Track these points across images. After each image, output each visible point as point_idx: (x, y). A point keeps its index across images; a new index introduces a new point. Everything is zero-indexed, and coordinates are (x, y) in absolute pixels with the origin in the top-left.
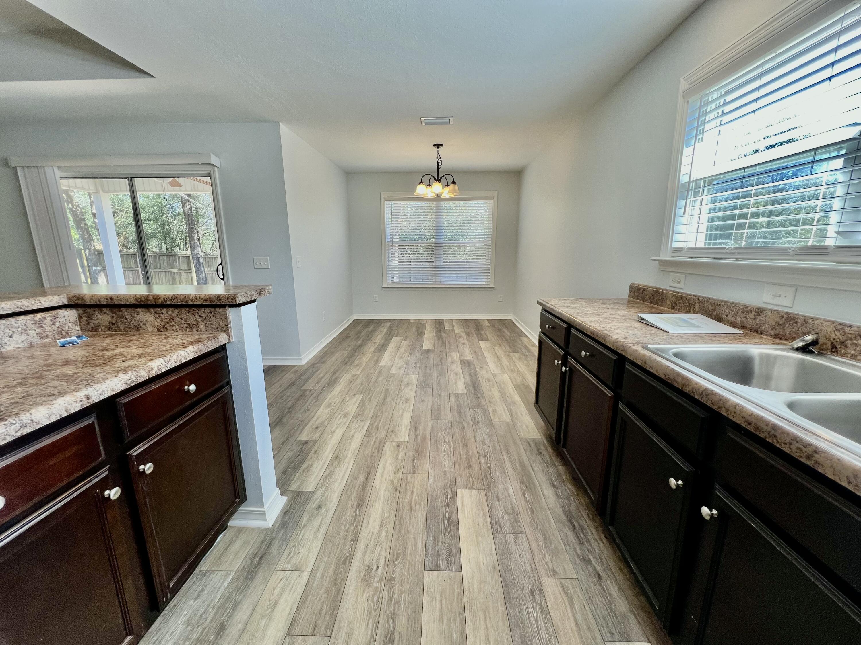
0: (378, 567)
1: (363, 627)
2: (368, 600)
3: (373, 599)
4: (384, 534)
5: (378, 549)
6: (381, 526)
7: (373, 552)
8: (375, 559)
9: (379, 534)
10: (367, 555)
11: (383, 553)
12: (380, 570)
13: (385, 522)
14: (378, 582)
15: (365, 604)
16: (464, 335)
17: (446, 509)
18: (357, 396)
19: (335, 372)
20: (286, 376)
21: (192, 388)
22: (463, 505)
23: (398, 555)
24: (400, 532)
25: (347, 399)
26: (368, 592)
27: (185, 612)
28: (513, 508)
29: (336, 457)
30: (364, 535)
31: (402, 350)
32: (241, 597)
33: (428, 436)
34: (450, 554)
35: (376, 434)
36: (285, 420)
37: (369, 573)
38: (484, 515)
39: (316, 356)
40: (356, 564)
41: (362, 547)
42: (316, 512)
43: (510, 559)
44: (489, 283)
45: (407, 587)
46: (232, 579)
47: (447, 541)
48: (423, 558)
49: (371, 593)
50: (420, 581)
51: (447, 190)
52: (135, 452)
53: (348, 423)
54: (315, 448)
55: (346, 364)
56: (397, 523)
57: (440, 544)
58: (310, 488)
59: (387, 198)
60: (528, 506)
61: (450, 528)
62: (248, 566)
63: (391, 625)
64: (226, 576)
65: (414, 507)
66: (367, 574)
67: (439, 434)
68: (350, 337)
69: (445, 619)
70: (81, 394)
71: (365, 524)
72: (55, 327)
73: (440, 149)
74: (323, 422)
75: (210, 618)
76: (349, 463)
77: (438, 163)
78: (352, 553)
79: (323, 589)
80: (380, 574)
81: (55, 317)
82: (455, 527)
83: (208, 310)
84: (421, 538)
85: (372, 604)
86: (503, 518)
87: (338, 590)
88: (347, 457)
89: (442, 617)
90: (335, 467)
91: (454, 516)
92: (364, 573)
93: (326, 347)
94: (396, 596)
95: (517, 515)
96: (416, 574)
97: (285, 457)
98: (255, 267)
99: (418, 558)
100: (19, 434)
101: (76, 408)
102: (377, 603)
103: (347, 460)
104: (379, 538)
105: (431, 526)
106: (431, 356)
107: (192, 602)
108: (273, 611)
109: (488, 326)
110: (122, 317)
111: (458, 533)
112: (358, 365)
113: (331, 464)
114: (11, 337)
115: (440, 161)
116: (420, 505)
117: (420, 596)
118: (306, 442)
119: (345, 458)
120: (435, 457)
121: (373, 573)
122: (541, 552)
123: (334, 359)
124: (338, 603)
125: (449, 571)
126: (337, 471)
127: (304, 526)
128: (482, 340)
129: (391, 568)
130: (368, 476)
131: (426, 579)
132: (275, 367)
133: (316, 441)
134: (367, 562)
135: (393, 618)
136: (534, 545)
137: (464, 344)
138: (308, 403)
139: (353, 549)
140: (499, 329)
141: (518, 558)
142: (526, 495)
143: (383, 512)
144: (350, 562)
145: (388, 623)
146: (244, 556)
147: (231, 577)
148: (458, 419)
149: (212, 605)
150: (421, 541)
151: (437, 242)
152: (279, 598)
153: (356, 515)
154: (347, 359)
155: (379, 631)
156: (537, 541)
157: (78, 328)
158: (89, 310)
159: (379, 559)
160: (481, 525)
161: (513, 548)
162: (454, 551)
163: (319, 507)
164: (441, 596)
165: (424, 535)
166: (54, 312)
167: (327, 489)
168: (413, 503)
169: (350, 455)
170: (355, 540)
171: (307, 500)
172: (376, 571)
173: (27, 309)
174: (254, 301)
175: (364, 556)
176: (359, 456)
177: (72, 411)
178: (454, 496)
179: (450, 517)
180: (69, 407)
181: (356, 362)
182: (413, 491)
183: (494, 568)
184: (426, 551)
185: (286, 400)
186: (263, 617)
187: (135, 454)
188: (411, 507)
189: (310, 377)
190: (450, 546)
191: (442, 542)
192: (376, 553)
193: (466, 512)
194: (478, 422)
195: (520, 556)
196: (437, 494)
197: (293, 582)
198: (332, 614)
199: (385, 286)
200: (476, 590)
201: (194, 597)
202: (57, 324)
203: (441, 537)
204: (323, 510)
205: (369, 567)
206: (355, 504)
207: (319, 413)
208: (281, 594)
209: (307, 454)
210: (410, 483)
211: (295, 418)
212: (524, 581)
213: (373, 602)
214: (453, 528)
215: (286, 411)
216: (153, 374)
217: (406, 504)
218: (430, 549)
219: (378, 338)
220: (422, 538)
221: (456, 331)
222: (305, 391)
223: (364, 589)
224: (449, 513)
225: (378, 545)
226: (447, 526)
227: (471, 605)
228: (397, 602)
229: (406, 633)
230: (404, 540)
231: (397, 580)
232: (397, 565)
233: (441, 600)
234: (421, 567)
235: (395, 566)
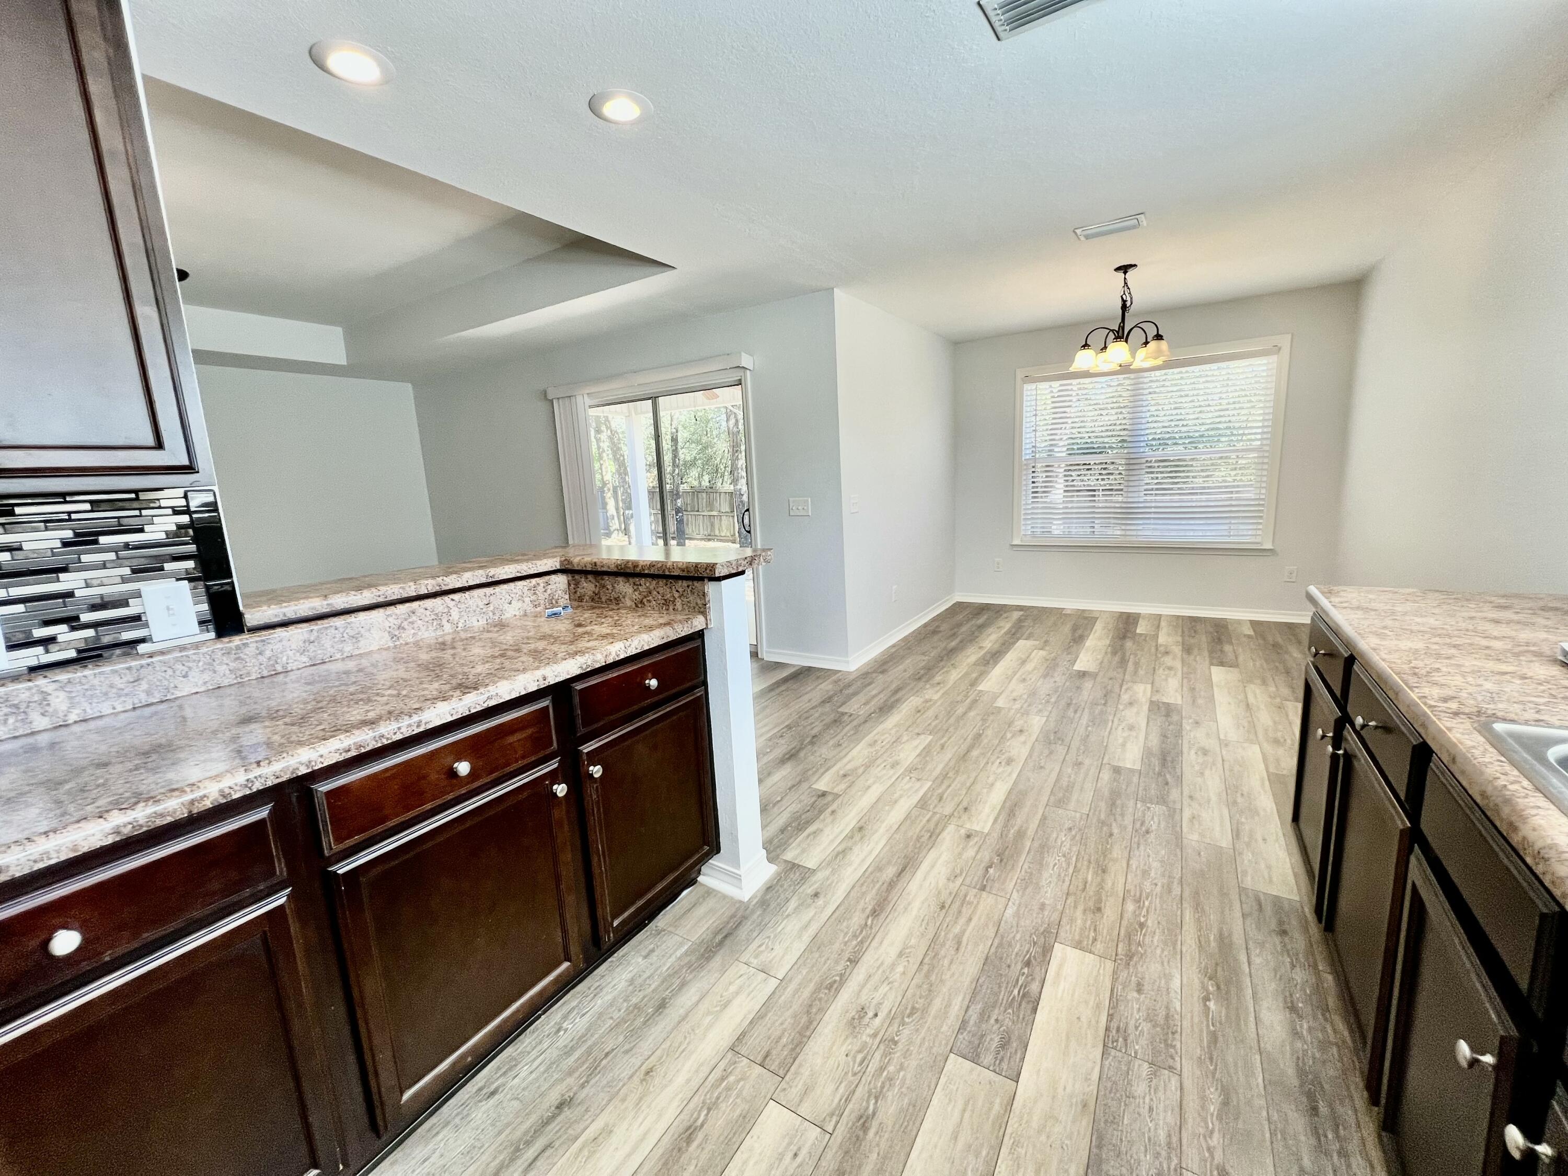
0: (876, 1015)
1: (830, 1088)
2: (847, 1055)
3: (855, 1057)
4: (900, 969)
5: (884, 989)
6: (900, 955)
7: (876, 989)
8: (875, 1002)
9: (893, 966)
10: (865, 991)
11: (891, 997)
12: (877, 1021)
13: (907, 951)
14: (870, 1036)
15: (842, 1059)
16: (1177, 650)
18: (922, 736)
19: (896, 691)
20: (822, 686)
21: (653, 683)
22: (1058, 974)
23: (914, 1010)
24: (927, 976)
25: (905, 738)
26: (851, 1043)
27: (631, 968)
28: (1167, 1017)
29: (861, 829)
30: (868, 960)
31: (1029, 666)
32: (691, 976)
33: (1030, 833)
34: (1004, 1045)
35: (936, 806)
36: (802, 754)
37: (861, 1018)
38: (1098, 1006)
39: (875, 660)
40: (845, 995)
41: (861, 976)
42: (809, 901)
43: (1126, 1105)
44: (1258, 539)
45: (914, 1063)
46: (687, 951)
47: (1007, 1022)
48: (953, 1032)
49: (856, 1048)
50: (938, 1066)
51: (1142, 352)
52: (587, 748)
53: (893, 779)
54: (834, 806)
55: (920, 679)
56: (926, 960)
57: (992, 1021)
58: (811, 863)
59: (1028, 379)
60: (1208, 1026)
61: (1021, 1002)
62: (708, 942)
63: (871, 1108)
64: (681, 944)
65: (964, 945)
66: (857, 1017)
67: (1054, 835)
68: (940, 632)
70: (539, 674)
71: (874, 944)
72: (546, 595)
73: (1131, 273)
74: (856, 769)
75: (653, 987)
76: (877, 843)
77: (1124, 301)
78: (843, 979)
79: (791, 1011)
80: (876, 1026)
81: (548, 584)
82: (1030, 1006)
83: (685, 583)
84: (960, 998)
85: (851, 1064)
86: (1136, 1028)
87: (810, 1022)
88: (876, 831)
89: (956, 1138)
90: (855, 843)
91: (1034, 987)
92: (853, 1014)
93: (893, 646)
94: (891, 1068)
95: (1173, 1033)
96: (934, 1050)
97: (789, 809)
98: (792, 513)
99: (945, 1028)
100: (485, 705)
101: (533, 688)
102: (861, 1064)
103: (875, 837)
104: (890, 973)
105: (985, 987)
106: (1088, 684)
107: (640, 959)
108: (721, 1011)
109: (1249, 637)
110: (604, 586)
111: (1031, 1017)
112: (939, 684)
113: (850, 837)
114: (510, 603)
115: (1129, 299)
116: (976, 945)
117: (929, 1087)
118: (824, 794)
119: (874, 834)
120: (1031, 874)
121: (866, 1020)
122: (1206, 1123)
123: (901, 667)
124: (805, 1040)
125: (994, 1071)
126: (856, 850)
127: (788, 916)
128: (1222, 664)
129: (896, 1025)
130: (902, 871)
131: (949, 1066)
132: (809, 669)
133: (837, 796)
134: (863, 999)
135: (877, 1098)
136: (1192, 1103)
137: (1170, 668)
138: (842, 734)
139: (847, 974)
140: (1276, 646)
141: (1145, 1111)
142: (1212, 1005)
143: (909, 936)
144: (838, 991)
145: (868, 1102)
146: (706, 926)
147: (686, 947)
148: (1103, 816)
149: (659, 972)
150: (958, 1004)
151: (1132, 456)
152: (734, 998)
153: (866, 924)
154: (922, 672)
155: (850, 1106)
156: (1203, 1098)
157: (567, 597)
158: (577, 577)
159: (881, 1004)
160: (1084, 1019)
161: (1140, 1088)
162: (1015, 1045)
163: (816, 895)
164: (966, 1104)
165: (968, 997)
166: (547, 578)
167: (834, 872)
168: (965, 940)
169: (882, 831)
170: (854, 961)
171: (804, 879)
172: (872, 1019)
173: (525, 574)
174: (743, 573)
175: (860, 991)
176: (897, 836)
177: (530, 690)
178: (1047, 951)
179: (1025, 985)
180: (528, 685)
181: (938, 678)
182: (970, 919)
183: (1085, 1105)
184: (964, 1023)
185: (812, 723)
186: (709, 1013)
187: (585, 751)
188: (959, 943)
189: (855, 694)
190: (1008, 1032)
191: (997, 1020)
192: (879, 992)
193: (1061, 987)
194: (1147, 832)
195: (1151, 1109)
196: (1014, 937)
197: (755, 984)
198: (793, 1050)
199: (1016, 542)
200: (1034, 1125)
201: (644, 953)
202: (549, 591)
203: (996, 1011)
204: (820, 902)
205: (863, 1009)
206: (870, 907)
207: (854, 752)
208: (737, 993)
209: (821, 812)
210: (970, 903)
211: (818, 754)
212: (1142, 1157)
213: (854, 1062)
214: (1026, 1007)
215: (809, 739)
216: (610, 660)
217: (951, 936)
218: (972, 1022)
219: (990, 640)
220: (963, 1000)
221: (1162, 639)
222: (843, 714)
223: (847, 1037)
224: (1027, 977)
225: (886, 982)
226: (1014, 997)
227: (1016, 1144)
228: (890, 1079)
229: (890, 1128)
230: (930, 991)
231: (900, 1046)
232: (908, 1024)
233: (964, 1110)
234: (947, 1044)
235: (903, 1023)
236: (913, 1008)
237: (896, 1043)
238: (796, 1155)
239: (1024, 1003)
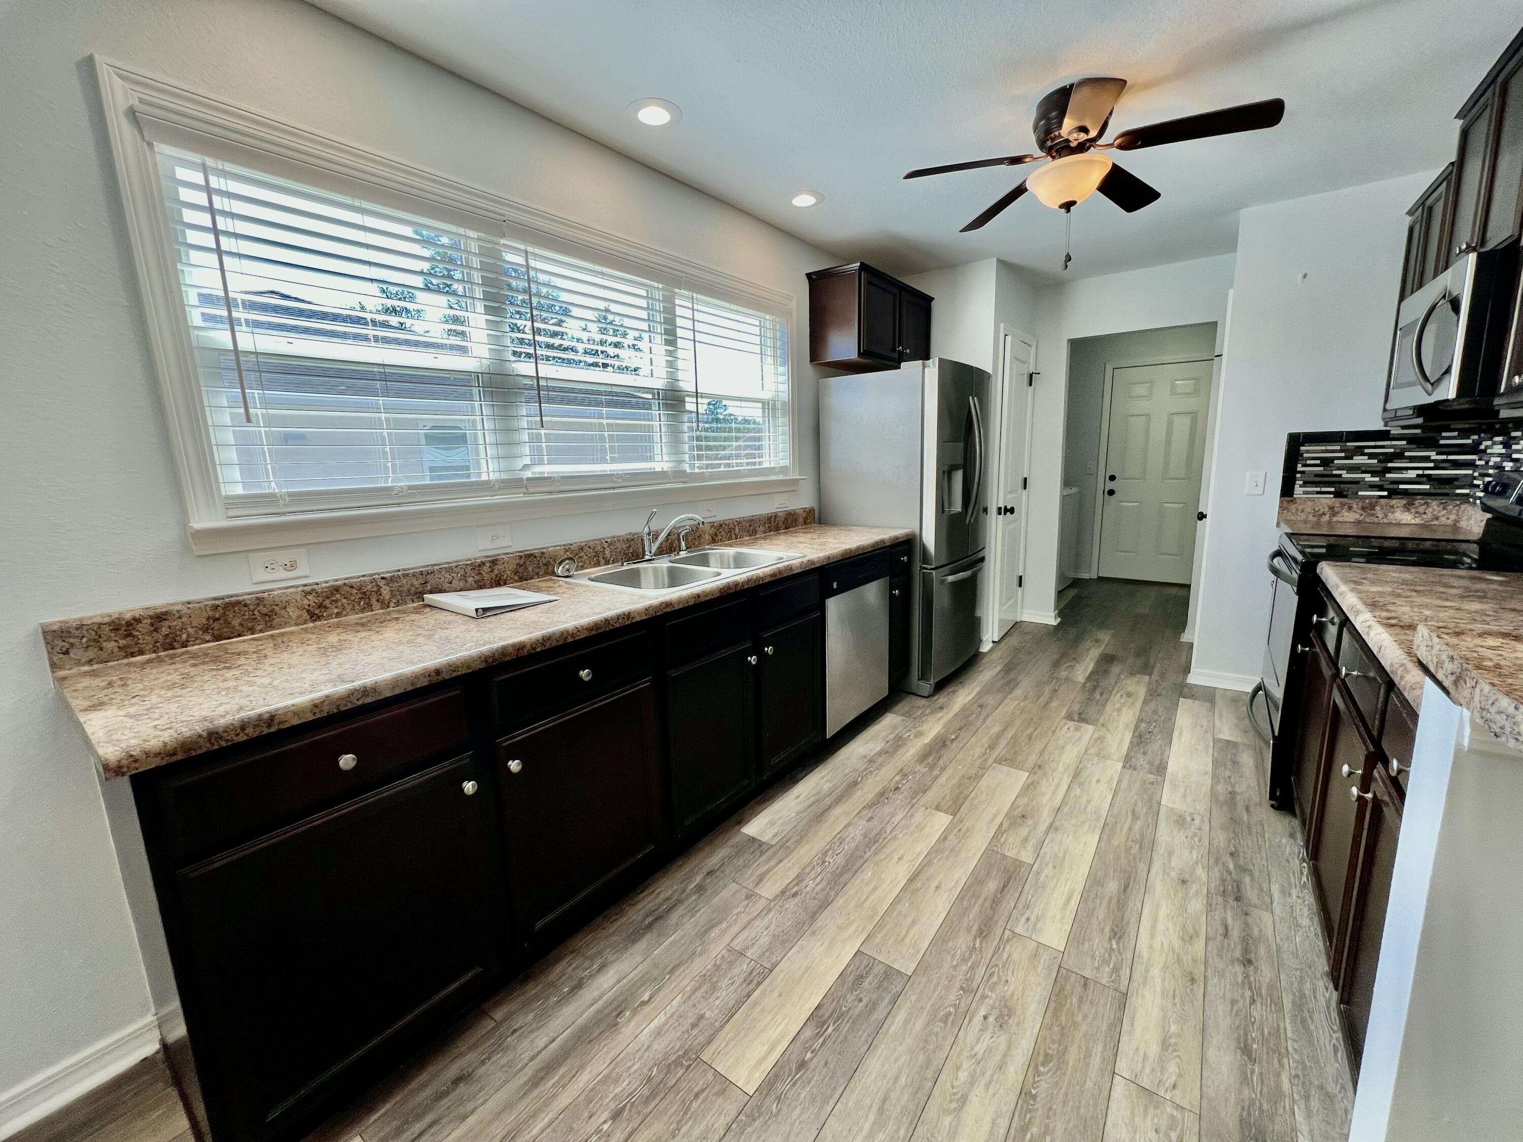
0: (985, 1018)
1: (1015, 956)
2: (1007, 981)
3: (999, 978)
4: (963, 1076)
5: (980, 1048)
7: (990, 1050)
8: (988, 1034)
9: (972, 1082)
10: (1003, 1047)
11: (970, 1039)
12: (982, 1012)
13: (954, 1105)
15: (1012, 979)
17: (812, 1059)
22: (774, 1048)
23: (945, 1020)
26: (1006, 991)
28: (698, 989)
30: (1007, 1098)
34: (860, 978)
37: (1001, 1016)
38: (755, 1004)
40: (1025, 1045)
41: (1012, 1069)
43: (783, 929)
45: (944, 971)
47: (850, 998)
48: (906, 995)
49: (1000, 987)
50: (923, 967)
56: (929, 1085)
57: (865, 1000)
60: (668, 979)
61: (830, 1017)
63: (978, 942)
65: (875, 1108)
66: (1006, 1018)
69: (910, 920)
71: (1003, 1123)
80: (984, 1006)
82: (821, 1012)
84: (893, 1028)
85: (1001, 975)
86: (732, 982)
89: (913, 921)
91: (808, 1033)
92: (1011, 1021)
94: (964, 968)
95: (705, 975)
96: (925, 980)
99: (913, 998)
102: (993, 973)
104: (975, 1070)
105: (863, 1039)
111: (825, 1000)
117: (931, 953)
121: (995, 1013)
122: (735, 918)
124: (1053, 998)
125: (875, 959)
129: (963, 1005)
131: (913, 967)
134: (1003, 1035)
135: (974, 947)
136: (735, 929)
139: (1031, 1075)
141: (772, 927)
142: (646, 997)
144: (1036, 1051)
145: (981, 948)
150: (896, 1022)
155: (995, 944)
156: (724, 930)
159: (981, 1030)
160: (776, 994)
161: (765, 940)
162: (850, 978)
164: (902, 940)
165: (885, 1026)
168: (871, 1118)
170: (1026, 1095)
172: (990, 1014)
175: (1008, 1049)
178: (769, 1084)
179: (818, 1035)
183: (813, 933)
184: (894, 1002)
186: (1178, 1035)
188: (881, 1111)
190: (852, 989)
191: (861, 999)
192: (985, 1045)
193: (780, 1029)
195: (767, 928)
200: (855, 925)
203: (858, 1010)
205: (1001, 1026)
208: (1161, 1060)
214: (826, 1012)
218: (886, 1001)
220: (889, 1028)
223: (1012, 996)
224: (811, 1047)
225: (979, 1056)
226: (834, 1024)
227: (871, 918)
228: (964, 960)
229: (962, 930)
230: (926, 1041)
231: (958, 985)
232: (951, 1005)
233: (905, 936)
234: (913, 983)
235: (956, 1007)
236: (945, 1022)
237: (962, 988)
238: (1028, 919)
239: (827, 1016)
